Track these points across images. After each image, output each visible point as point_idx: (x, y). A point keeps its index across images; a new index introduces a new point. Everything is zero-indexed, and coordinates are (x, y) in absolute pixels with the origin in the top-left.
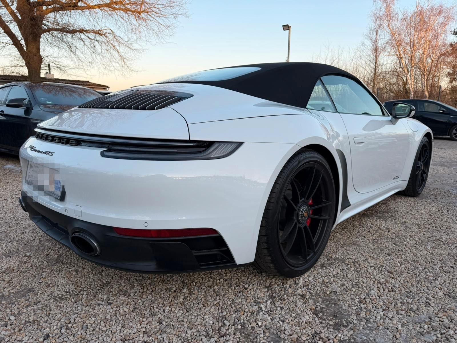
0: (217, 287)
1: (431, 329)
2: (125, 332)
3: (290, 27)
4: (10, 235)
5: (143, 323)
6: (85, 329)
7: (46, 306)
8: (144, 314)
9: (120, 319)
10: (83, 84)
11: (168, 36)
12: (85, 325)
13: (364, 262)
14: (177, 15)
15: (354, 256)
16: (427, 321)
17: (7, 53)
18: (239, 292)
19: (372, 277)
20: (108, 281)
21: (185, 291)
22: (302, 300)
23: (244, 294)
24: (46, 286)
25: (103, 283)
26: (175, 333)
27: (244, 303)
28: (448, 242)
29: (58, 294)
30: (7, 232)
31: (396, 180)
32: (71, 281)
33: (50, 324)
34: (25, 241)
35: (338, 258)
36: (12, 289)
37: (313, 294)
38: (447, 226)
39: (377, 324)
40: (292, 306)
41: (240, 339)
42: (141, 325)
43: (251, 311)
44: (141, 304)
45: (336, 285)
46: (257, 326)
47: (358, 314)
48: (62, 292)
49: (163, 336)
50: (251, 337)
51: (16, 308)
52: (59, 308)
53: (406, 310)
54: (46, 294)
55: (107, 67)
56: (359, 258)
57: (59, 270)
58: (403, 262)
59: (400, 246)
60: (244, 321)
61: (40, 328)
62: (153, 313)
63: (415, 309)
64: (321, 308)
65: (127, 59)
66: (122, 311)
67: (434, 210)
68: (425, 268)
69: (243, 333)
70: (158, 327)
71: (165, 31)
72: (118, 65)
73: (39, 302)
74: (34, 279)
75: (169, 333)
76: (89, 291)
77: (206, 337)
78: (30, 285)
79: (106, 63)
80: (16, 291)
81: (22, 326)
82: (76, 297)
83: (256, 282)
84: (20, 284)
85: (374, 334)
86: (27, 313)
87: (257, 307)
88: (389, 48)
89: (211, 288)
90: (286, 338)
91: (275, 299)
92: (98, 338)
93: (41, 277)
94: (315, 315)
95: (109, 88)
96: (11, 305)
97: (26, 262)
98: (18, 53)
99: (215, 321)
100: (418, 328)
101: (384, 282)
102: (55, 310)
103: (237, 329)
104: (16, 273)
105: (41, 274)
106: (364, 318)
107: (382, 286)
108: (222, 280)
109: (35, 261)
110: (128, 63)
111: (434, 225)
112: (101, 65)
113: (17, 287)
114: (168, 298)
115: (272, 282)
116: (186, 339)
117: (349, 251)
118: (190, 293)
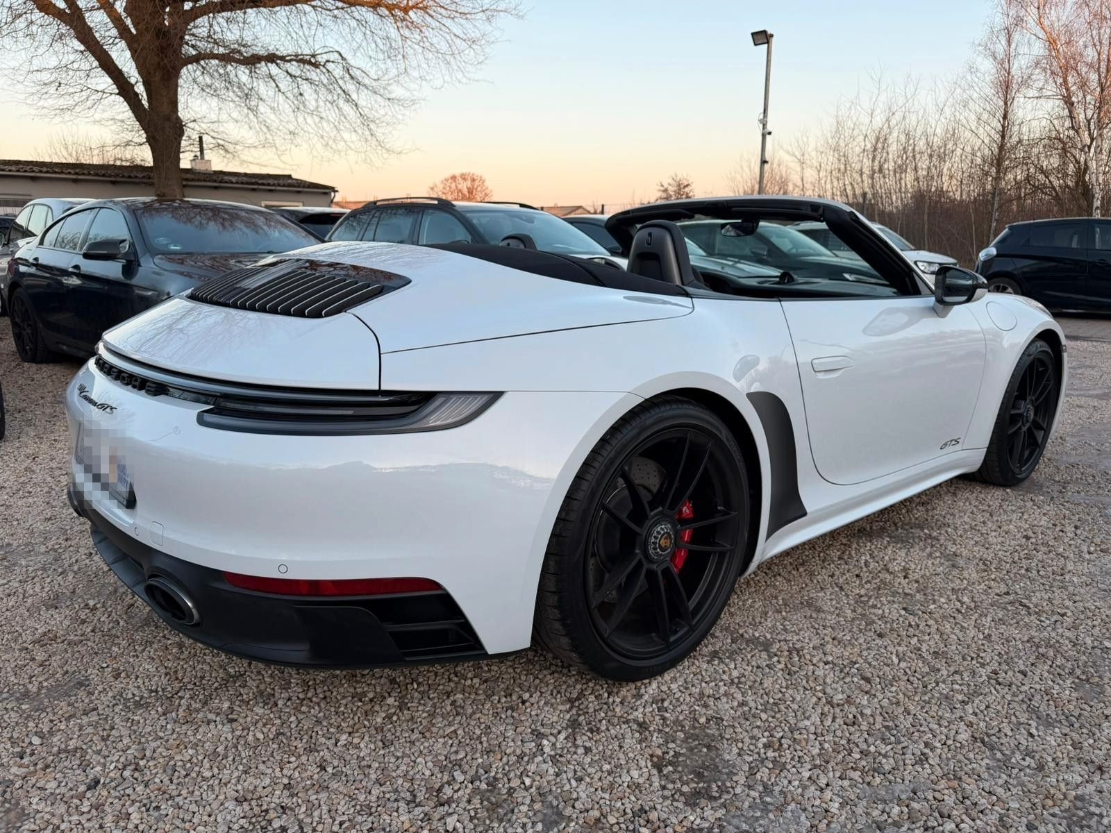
0: (461, 696)
1: (906, 817)
2: (246, 784)
3: (772, 36)
4: (63, 557)
5: (288, 765)
6: (170, 772)
7: (106, 719)
8: (296, 747)
9: (243, 755)
10: (276, 182)
11: (472, 64)
12: (172, 763)
13: (815, 653)
14: (495, 14)
15: (797, 634)
16: (904, 797)
17: (106, 115)
18: (505, 709)
19: (818, 688)
20: (239, 671)
21: (390, 701)
22: (637, 735)
23: (514, 714)
24: (114, 677)
25: (228, 673)
26: (345, 791)
27: (510, 734)
28: (1040, 608)
29: (133, 694)
30: (60, 550)
31: (948, 449)
32: (166, 668)
33: (105, 757)
34: (90, 573)
35: (758, 638)
36: (46, 680)
37: (668, 722)
38: (1055, 568)
39: (785, 797)
40: (610, 747)
41: (476, 813)
42: (282, 769)
43: (518, 752)
44: (293, 726)
45: (727, 703)
46: (523, 786)
47: (752, 773)
48: (143, 689)
49: (320, 797)
50: (500, 810)
51: (46, 720)
52: (129, 724)
53: (866, 769)
54: (110, 694)
55: (331, 142)
56: (807, 641)
57: (147, 642)
58: (909, 654)
59: (917, 614)
60: (497, 773)
61: (85, 766)
62: (312, 746)
63: (887, 767)
64: (677, 755)
65: (377, 122)
66: (250, 738)
67: (1042, 523)
68: (956, 672)
69: (488, 800)
70: (316, 777)
71: (467, 52)
72: (354, 137)
73: (94, 710)
74: (92, 660)
75: (335, 791)
76: (197, 690)
77: (408, 805)
78: (83, 672)
79: (327, 133)
80: (54, 684)
81: (51, 758)
82: (167, 703)
83: (551, 687)
84: (65, 669)
85: (770, 819)
86: (66, 733)
87: (534, 744)
88: (1039, 78)
89: (448, 697)
90: (574, 816)
91: (580, 729)
92: (193, 792)
93: (109, 655)
94: (658, 769)
95: (337, 191)
96: (37, 714)
97: (83, 622)
98: (130, 114)
99: (436, 770)
100: (876, 813)
101: (842, 702)
102: (122, 729)
103: (477, 791)
104: (60, 645)
105: (110, 649)
106: (763, 781)
107: (832, 711)
108: (476, 681)
109: (102, 619)
110: (379, 132)
111: (1025, 563)
112: (316, 137)
113: (58, 676)
114: (352, 716)
115: (586, 689)
116: (365, 805)
117: (788, 623)
118: (402, 707)
